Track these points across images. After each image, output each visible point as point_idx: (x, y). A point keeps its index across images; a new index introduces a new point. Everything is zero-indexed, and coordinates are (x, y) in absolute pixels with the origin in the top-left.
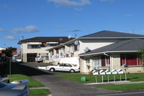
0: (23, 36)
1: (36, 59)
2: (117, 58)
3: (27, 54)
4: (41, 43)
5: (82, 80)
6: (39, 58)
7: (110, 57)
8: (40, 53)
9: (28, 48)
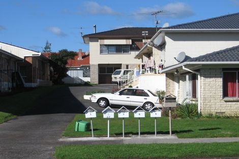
0: (95, 26)
1: (113, 76)
2: (213, 79)
3: (99, 65)
4: (130, 42)
5: (76, 130)
6: (120, 76)
7: (199, 76)
8: (127, 63)
9: (101, 52)
